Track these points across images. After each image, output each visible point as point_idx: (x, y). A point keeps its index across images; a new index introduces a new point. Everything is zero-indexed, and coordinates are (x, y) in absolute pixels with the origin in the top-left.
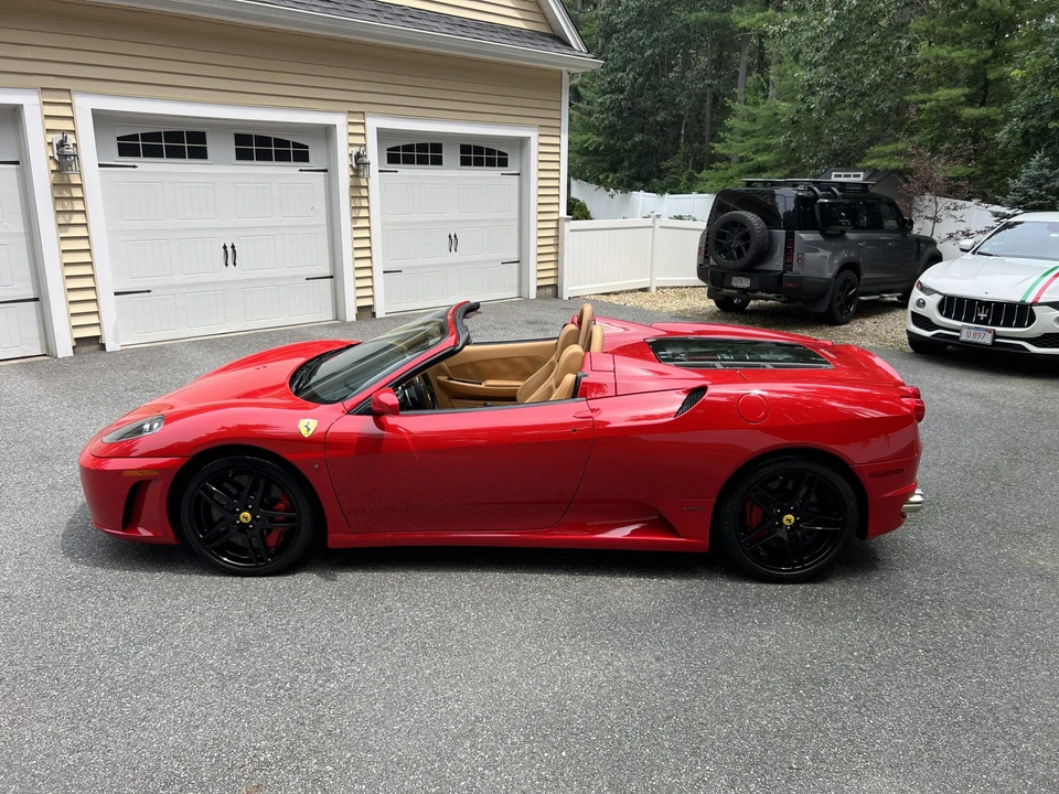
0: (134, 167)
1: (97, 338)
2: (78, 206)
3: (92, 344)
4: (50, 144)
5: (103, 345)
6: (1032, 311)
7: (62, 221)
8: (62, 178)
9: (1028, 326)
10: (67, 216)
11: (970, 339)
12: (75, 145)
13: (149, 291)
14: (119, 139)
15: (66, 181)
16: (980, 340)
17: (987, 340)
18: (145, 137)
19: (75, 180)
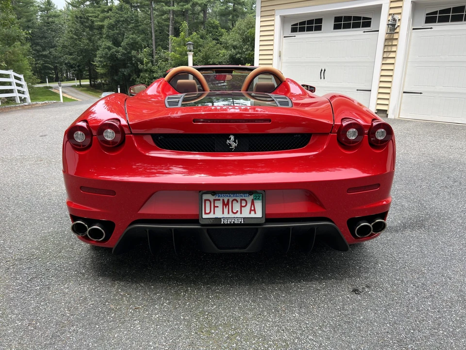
0: (431, 28)
1: (386, 111)
2: (394, 49)
3: (383, 113)
4: (389, 20)
5: (388, 114)
7: (385, 56)
8: (390, 36)
10: (388, 54)
12: (399, 20)
13: (421, 93)
14: (427, 14)
15: (391, 37)
18: (442, 12)
19: (396, 36)
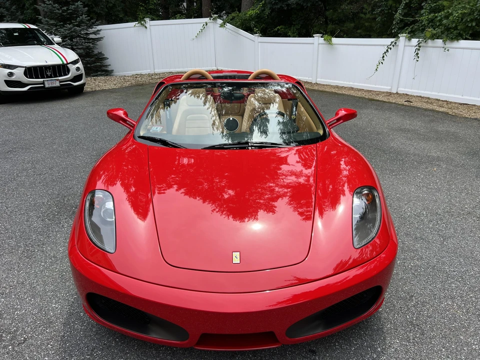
6: (68, 67)
9: (68, 73)
11: (50, 86)
16: (55, 85)
17: (58, 84)
